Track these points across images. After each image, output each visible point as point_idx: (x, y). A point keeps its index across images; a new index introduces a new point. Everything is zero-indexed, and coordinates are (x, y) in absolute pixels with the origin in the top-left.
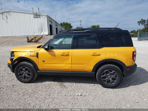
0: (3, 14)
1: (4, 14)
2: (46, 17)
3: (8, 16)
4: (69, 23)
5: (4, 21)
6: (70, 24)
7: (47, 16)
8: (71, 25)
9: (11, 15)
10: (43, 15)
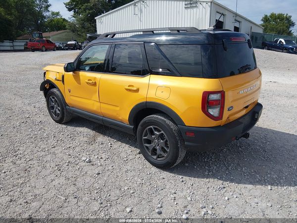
0: (135, 5)
1: (137, 5)
2: (209, 4)
3: (143, 7)
4: (287, 14)
5: (137, 17)
6: (290, 17)
7: (211, 2)
8: (292, 18)
9: (147, 5)
10: (203, 2)
